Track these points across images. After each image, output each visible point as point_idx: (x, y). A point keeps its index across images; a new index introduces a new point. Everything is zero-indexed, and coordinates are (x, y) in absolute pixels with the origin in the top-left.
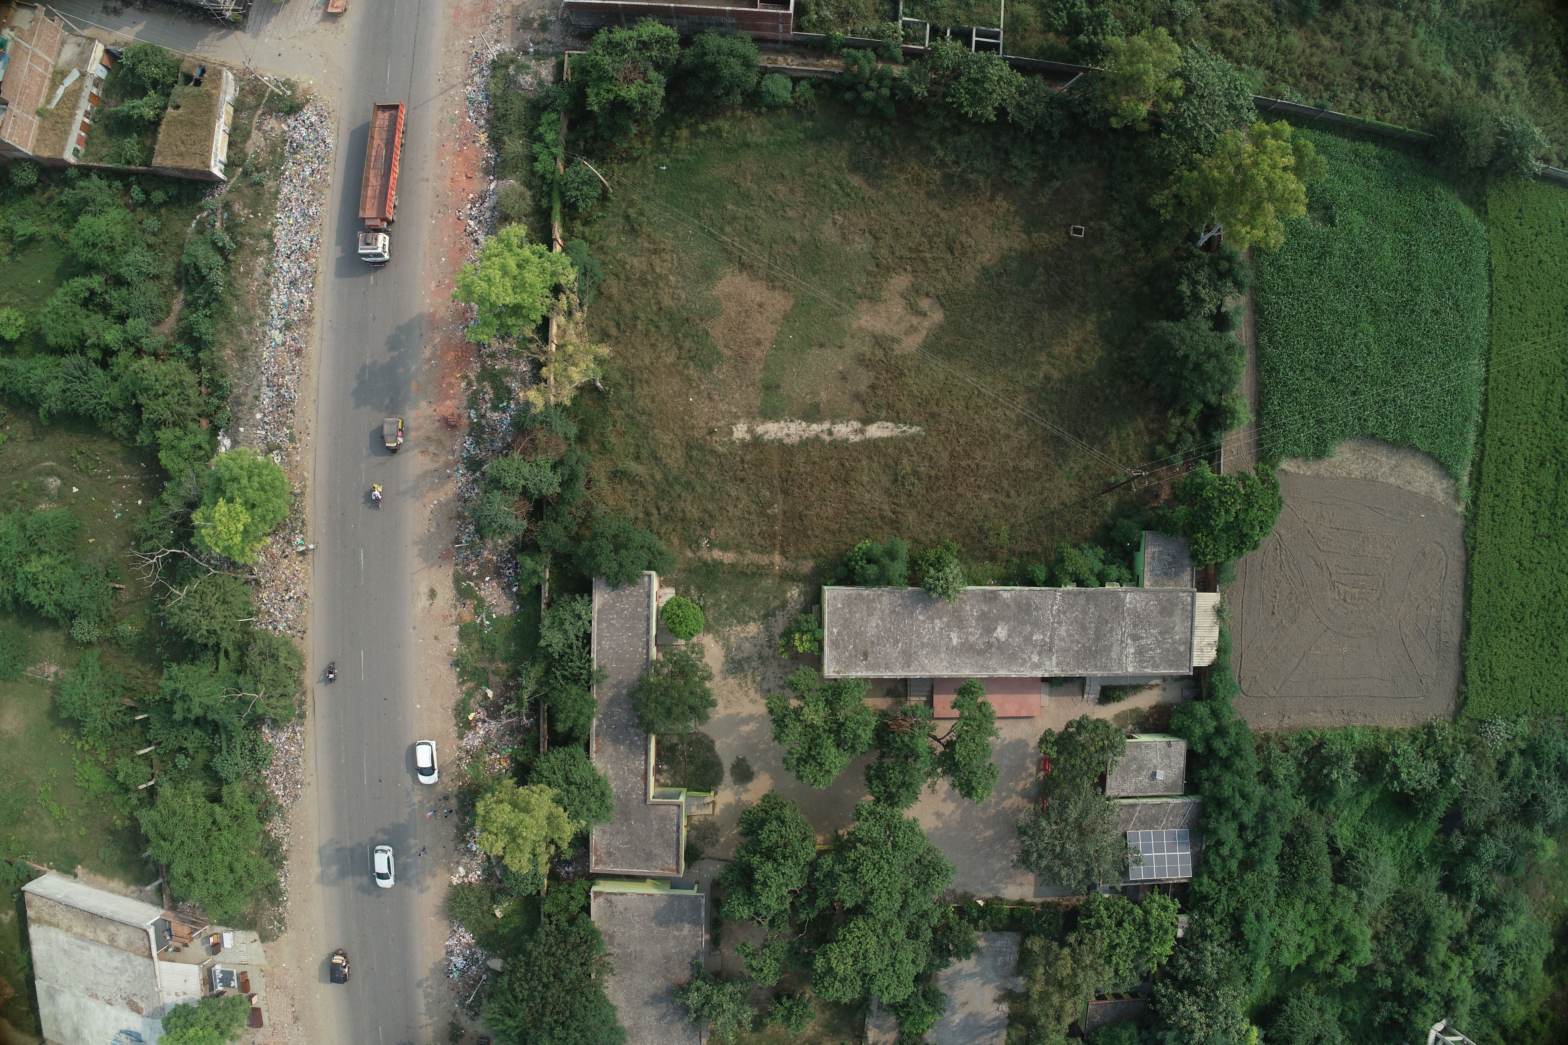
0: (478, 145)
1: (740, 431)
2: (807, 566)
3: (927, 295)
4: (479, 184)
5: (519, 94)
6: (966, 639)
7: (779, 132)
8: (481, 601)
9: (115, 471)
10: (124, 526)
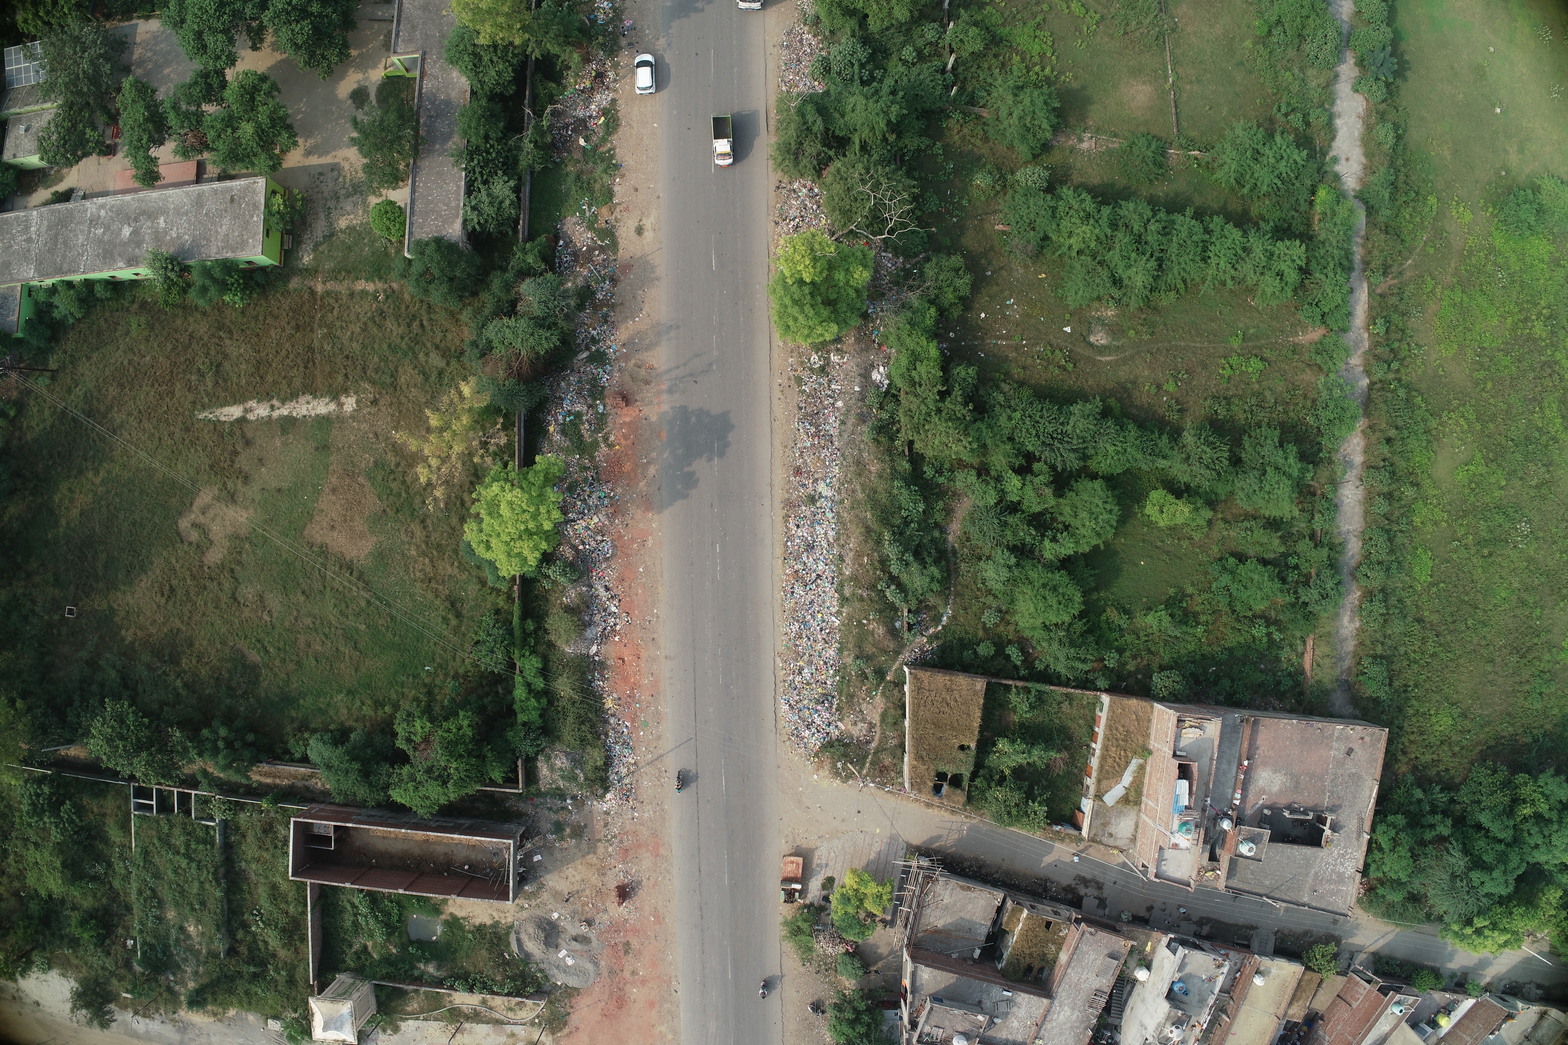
0: (615, 695)
1: (350, 404)
2: (295, 283)
3: (191, 543)
4: (610, 651)
5: (568, 746)
6: (153, 223)
7: (322, 707)
8: (590, 227)
9: (1017, 348)
10: (1002, 291)
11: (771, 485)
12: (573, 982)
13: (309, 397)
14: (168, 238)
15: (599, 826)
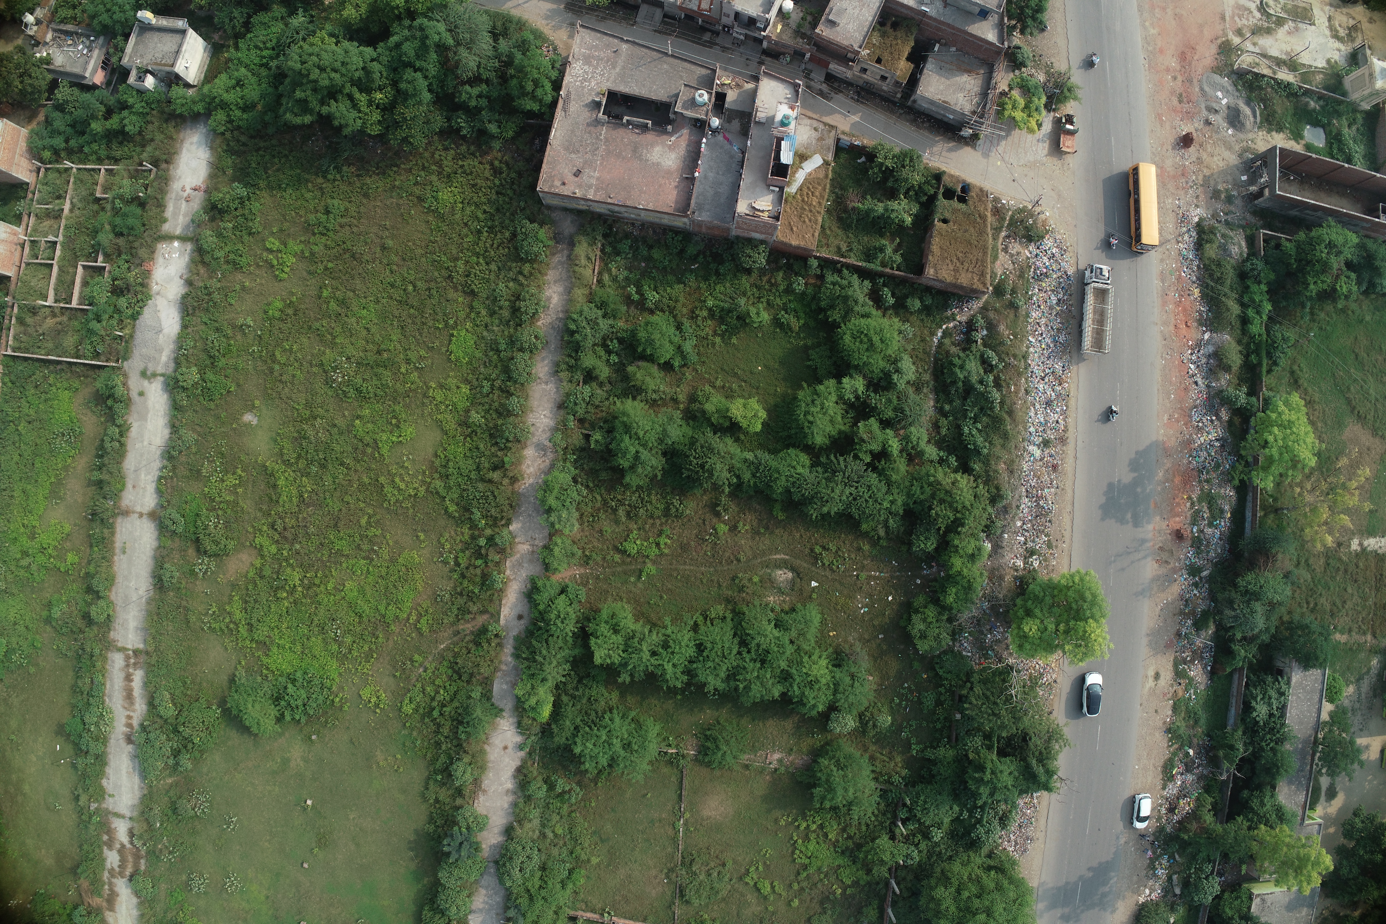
0: (1192, 299)
1: (1355, 545)
4: (1195, 334)
5: (1229, 262)
9: (863, 568)
10: (871, 620)
11: (1076, 458)
12: (1217, 78)
13: (1380, 552)
15: (1202, 197)
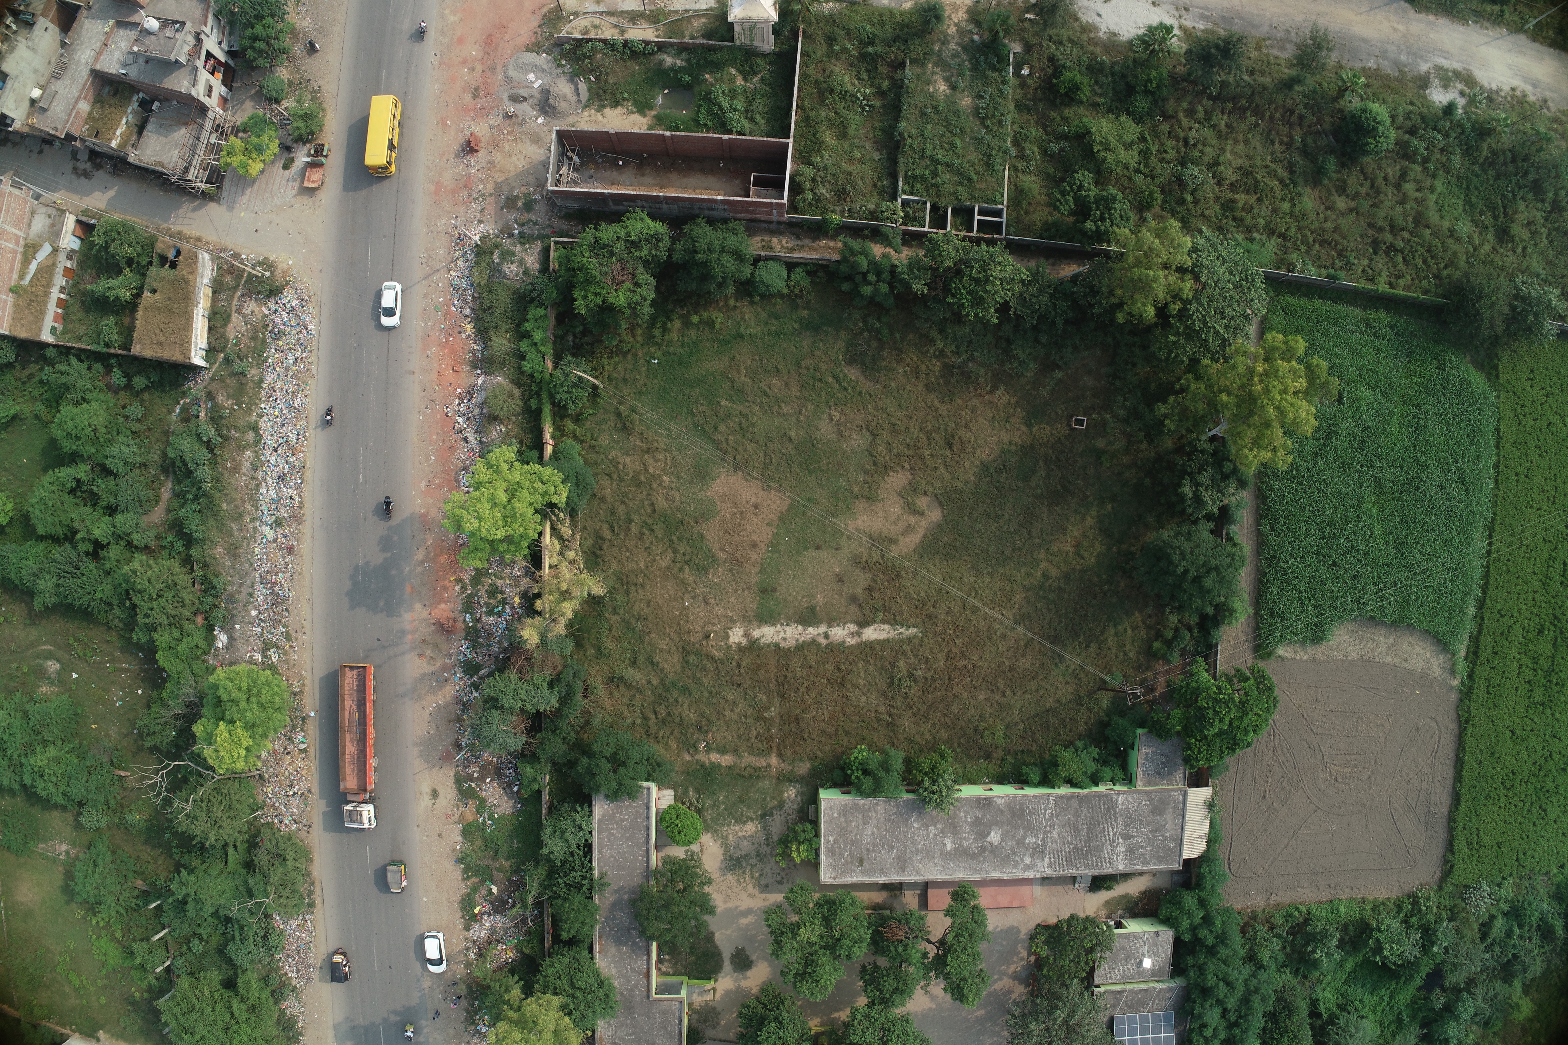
0: (464, 336)
1: (736, 636)
2: (804, 768)
3: (925, 493)
4: (466, 378)
5: (505, 284)
6: (960, 845)
7: (774, 321)
8: (483, 802)
9: (114, 660)
10: (125, 714)
11: (313, 537)
12: (531, 57)
13: (783, 645)
14: (939, 826)
15: (490, 210)
